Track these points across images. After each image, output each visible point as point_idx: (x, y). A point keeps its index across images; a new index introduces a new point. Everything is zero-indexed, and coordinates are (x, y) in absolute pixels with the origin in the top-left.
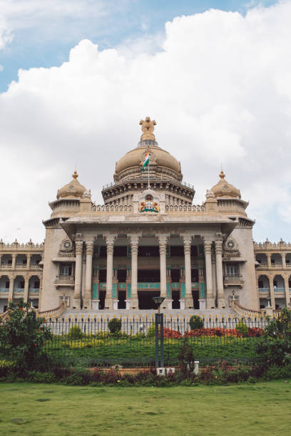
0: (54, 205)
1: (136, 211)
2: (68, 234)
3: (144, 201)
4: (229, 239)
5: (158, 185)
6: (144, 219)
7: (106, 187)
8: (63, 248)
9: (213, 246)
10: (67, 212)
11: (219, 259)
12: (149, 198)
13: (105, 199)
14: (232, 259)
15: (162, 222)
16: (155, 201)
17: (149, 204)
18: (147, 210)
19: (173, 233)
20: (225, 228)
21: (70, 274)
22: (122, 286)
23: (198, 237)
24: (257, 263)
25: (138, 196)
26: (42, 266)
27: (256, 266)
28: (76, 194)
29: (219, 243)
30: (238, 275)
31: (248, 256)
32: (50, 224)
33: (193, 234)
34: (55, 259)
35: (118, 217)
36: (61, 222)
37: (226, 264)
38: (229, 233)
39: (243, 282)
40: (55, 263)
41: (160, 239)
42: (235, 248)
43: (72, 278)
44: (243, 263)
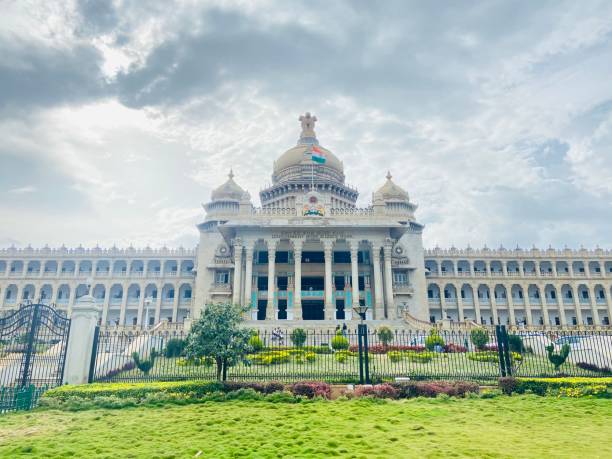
0: (210, 207)
1: (299, 215)
2: (225, 238)
3: (307, 203)
4: (398, 245)
5: (320, 186)
6: (308, 223)
7: (263, 189)
8: (219, 254)
9: (382, 252)
10: (223, 215)
11: (388, 266)
12: (313, 200)
13: (263, 200)
14: (401, 266)
15: (328, 226)
16: (319, 203)
17: (313, 207)
18: (311, 213)
19: (339, 237)
20: (394, 233)
21: (226, 281)
22: (283, 295)
23: (365, 242)
24: (427, 270)
25: (302, 199)
26: (195, 273)
27: (427, 274)
28: (233, 195)
29: (388, 250)
30: (407, 283)
31: (417, 263)
32: (206, 227)
33: (361, 239)
34: (210, 266)
35: (280, 221)
36: (219, 225)
37: (395, 271)
38: (398, 238)
39: (412, 291)
40: (210, 269)
41: (326, 243)
42: (403, 254)
43: (228, 287)
44: (412, 270)
